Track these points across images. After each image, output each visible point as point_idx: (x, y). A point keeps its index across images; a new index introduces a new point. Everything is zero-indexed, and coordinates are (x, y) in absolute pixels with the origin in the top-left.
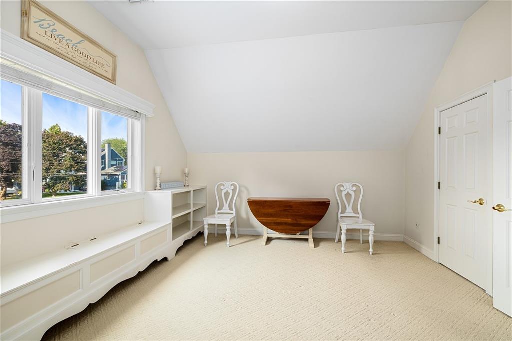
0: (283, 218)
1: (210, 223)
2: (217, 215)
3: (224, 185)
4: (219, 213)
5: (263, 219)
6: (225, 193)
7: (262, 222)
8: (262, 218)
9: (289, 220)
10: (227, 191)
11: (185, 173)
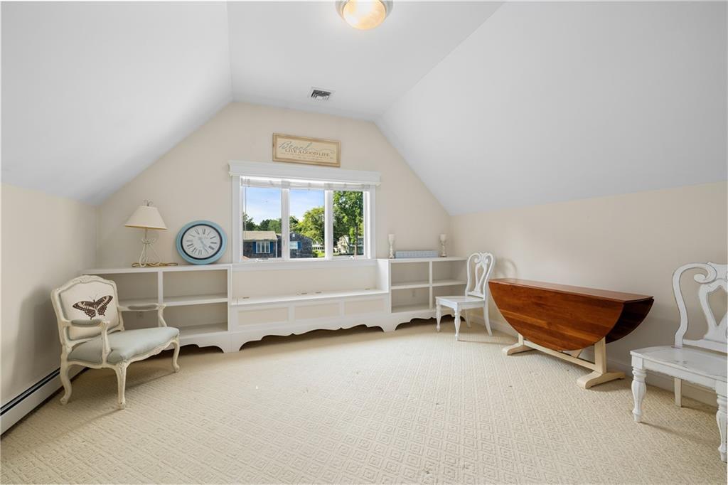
0: (535, 317)
1: (443, 304)
2: (466, 297)
3: (478, 257)
4: (469, 295)
5: (508, 314)
6: (479, 270)
7: (507, 318)
8: (506, 311)
9: (542, 323)
10: (481, 266)
11: (441, 241)
